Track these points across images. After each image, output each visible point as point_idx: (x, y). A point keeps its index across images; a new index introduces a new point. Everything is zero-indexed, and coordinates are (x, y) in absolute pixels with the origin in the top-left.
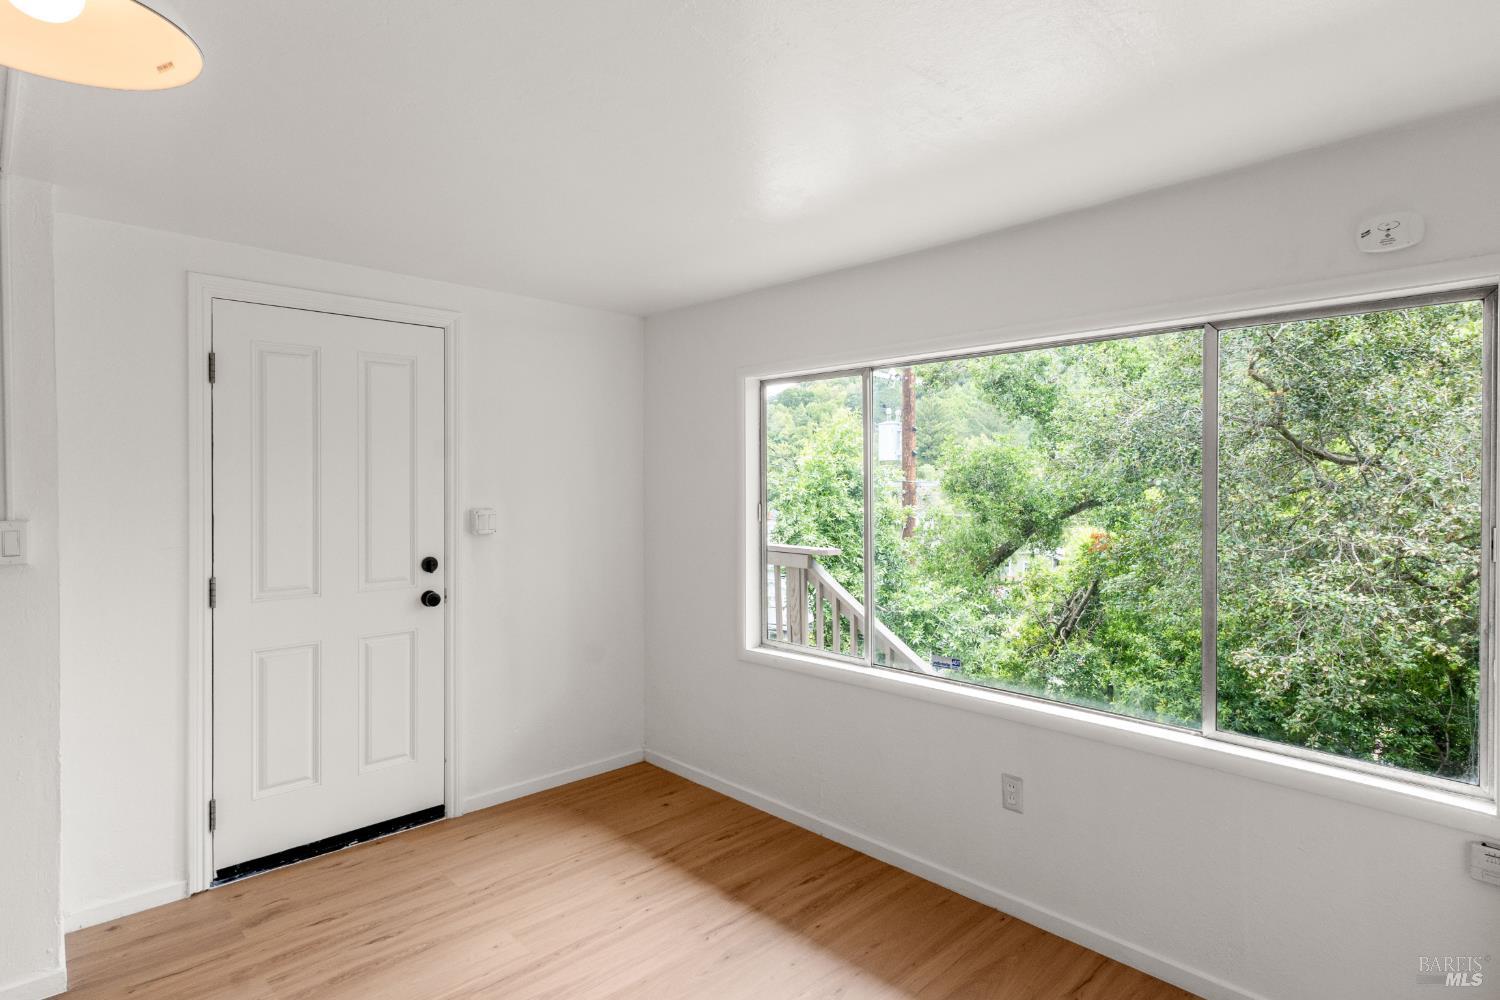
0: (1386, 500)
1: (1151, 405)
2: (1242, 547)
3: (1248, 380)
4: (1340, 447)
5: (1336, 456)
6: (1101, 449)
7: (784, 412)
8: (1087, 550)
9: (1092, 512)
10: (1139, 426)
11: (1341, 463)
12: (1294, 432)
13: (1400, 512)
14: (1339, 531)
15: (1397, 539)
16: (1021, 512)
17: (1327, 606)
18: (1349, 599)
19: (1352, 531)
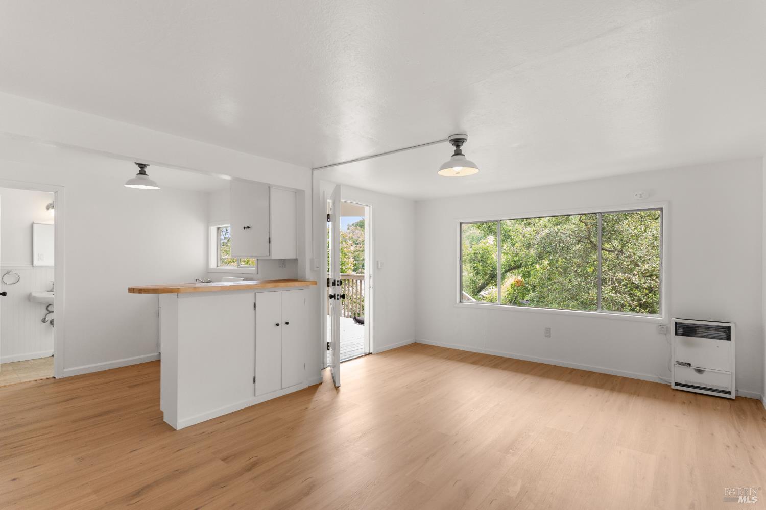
0: (625, 263)
1: (547, 231)
2: (579, 280)
3: (579, 222)
4: (607, 246)
5: (608, 249)
6: (529, 246)
7: (360, 231)
8: (513, 286)
9: (516, 271)
10: (543, 238)
11: (609, 251)
12: (593, 240)
13: (629, 267)
14: (610, 274)
15: (629, 276)
16: (491, 271)
17: (607, 298)
18: (615, 295)
19: (615, 274)
